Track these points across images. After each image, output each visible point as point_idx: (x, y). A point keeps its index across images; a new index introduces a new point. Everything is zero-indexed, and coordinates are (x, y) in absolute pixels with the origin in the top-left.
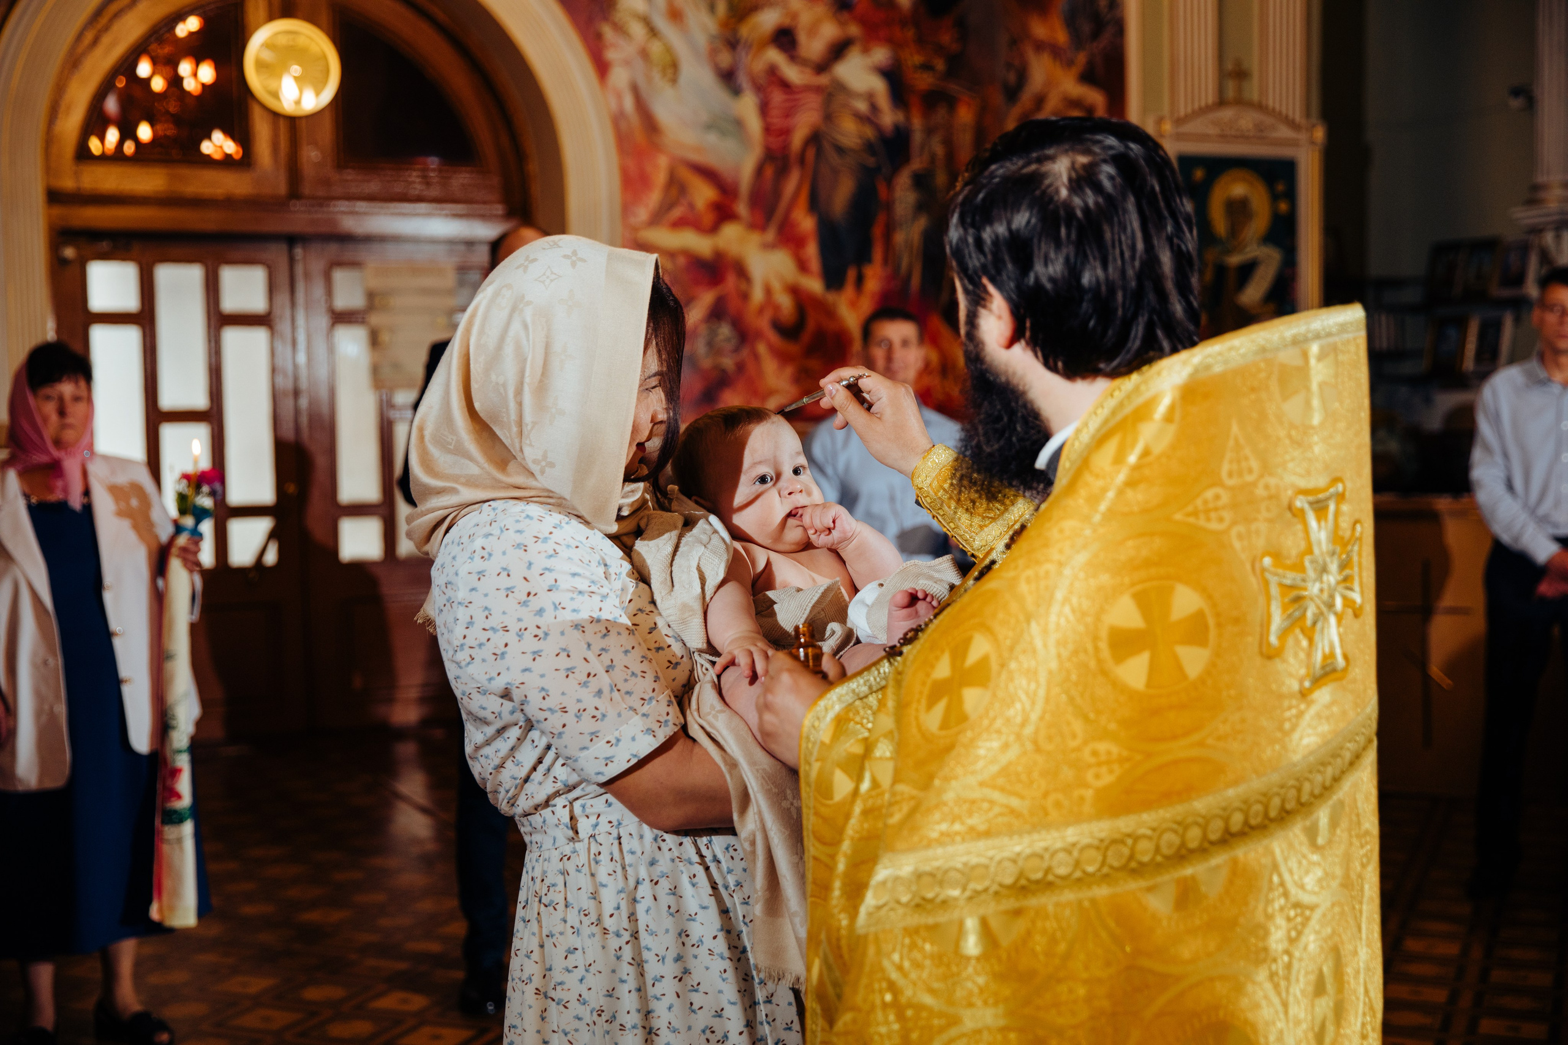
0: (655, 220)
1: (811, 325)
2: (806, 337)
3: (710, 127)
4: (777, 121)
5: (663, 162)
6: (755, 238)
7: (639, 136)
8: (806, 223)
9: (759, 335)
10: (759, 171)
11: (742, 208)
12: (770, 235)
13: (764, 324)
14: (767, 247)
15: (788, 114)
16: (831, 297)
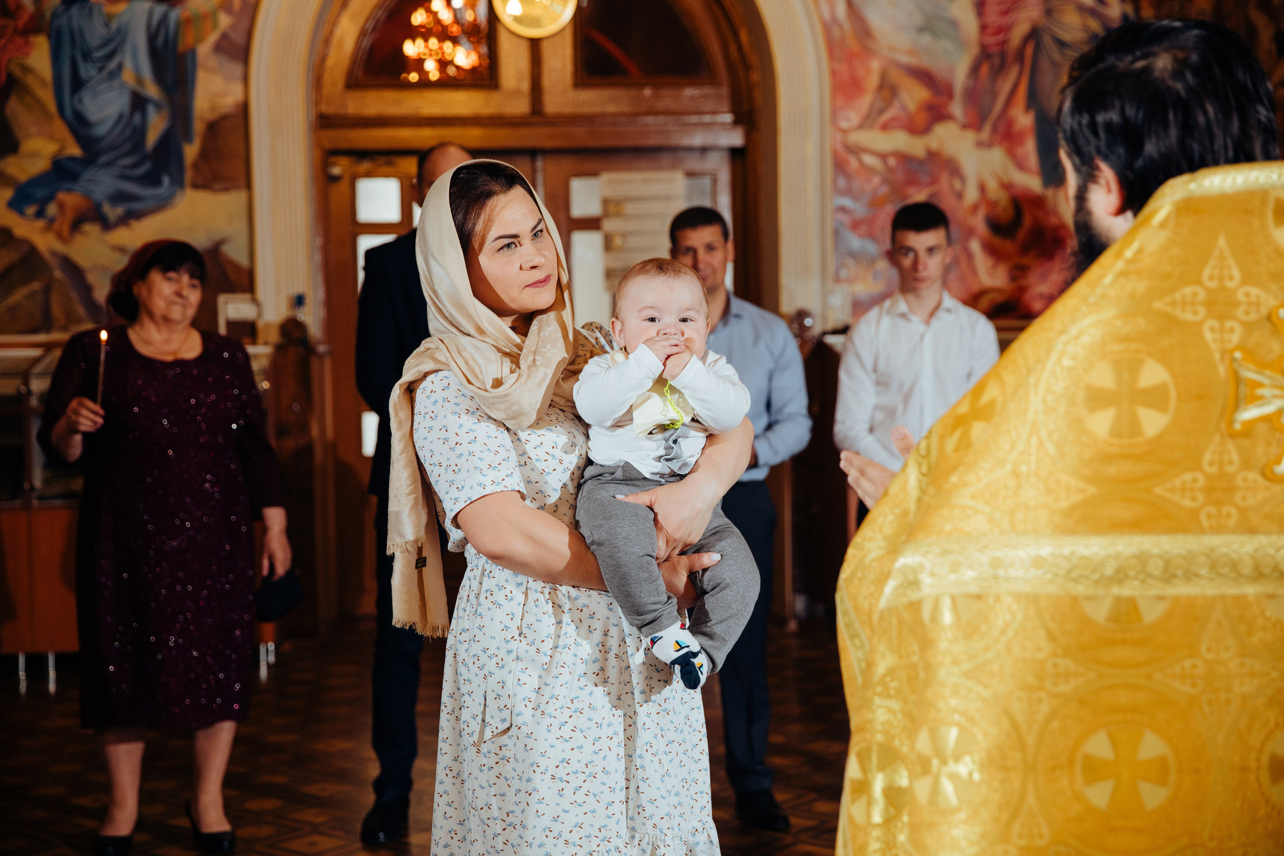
0: (867, 122)
1: (1027, 221)
2: (1022, 234)
3: (921, 30)
4: (993, 18)
5: (875, 65)
6: (970, 137)
7: (852, 43)
8: (1024, 120)
9: (970, 232)
10: (975, 70)
11: (957, 109)
12: (986, 133)
13: (979, 222)
14: (980, 144)
15: (1005, 13)
16: (1050, 193)
